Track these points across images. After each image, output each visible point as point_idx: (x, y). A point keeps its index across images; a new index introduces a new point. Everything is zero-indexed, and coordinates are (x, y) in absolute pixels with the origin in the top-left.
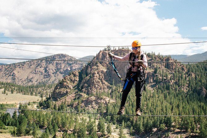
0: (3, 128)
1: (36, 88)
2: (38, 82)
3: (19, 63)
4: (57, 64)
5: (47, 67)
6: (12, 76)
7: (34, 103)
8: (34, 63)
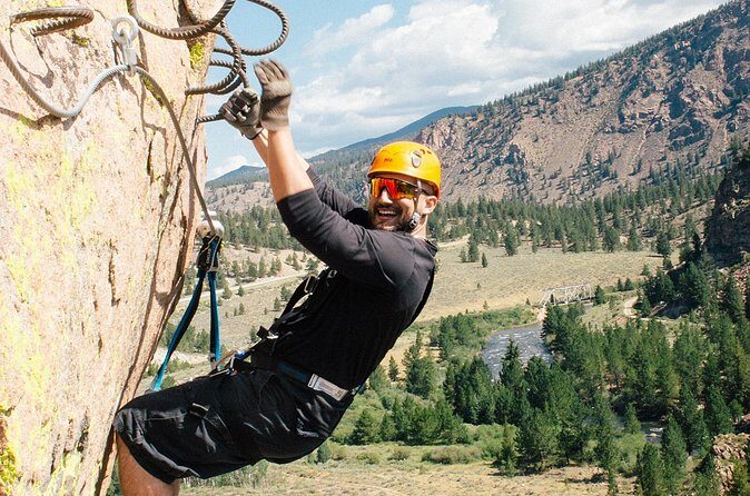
0: (455, 435)
1: (631, 207)
2: (645, 173)
3: (530, 91)
4: (731, 58)
5: (680, 86)
6: (507, 166)
7: (625, 287)
8: (608, 78)
